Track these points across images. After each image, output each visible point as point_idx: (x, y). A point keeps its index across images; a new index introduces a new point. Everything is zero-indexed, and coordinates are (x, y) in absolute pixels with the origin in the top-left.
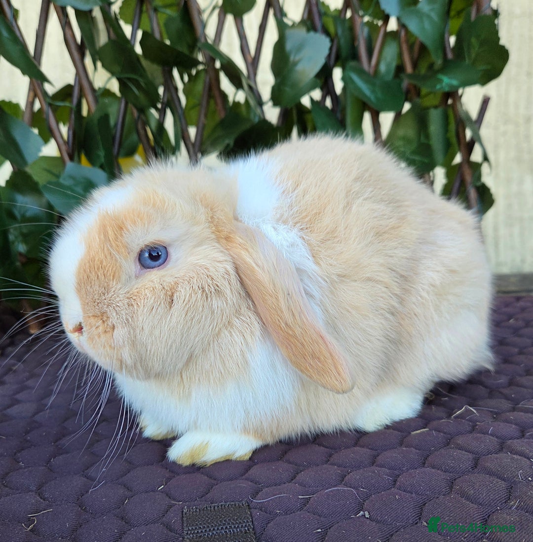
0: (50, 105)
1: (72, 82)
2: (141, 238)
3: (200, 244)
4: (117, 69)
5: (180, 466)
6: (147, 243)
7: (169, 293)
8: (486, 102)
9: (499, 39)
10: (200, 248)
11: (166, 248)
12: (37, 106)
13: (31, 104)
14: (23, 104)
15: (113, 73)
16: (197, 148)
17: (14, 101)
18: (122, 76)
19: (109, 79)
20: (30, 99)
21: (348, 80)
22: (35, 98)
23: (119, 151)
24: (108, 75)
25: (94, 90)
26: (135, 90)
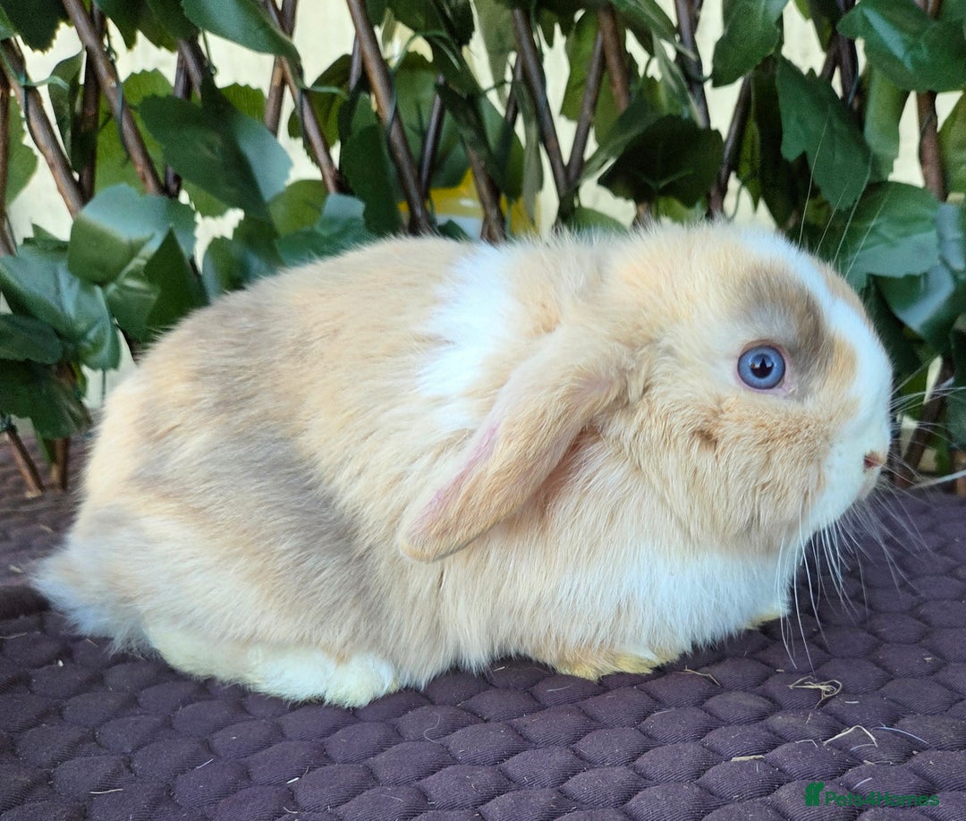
0: (304, 92)
1: (349, 51)
4: (420, 21)
13: (279, 92)
14: (265, 89)
15: (417, 30)
16: (573, 172)
17: (254, 85)
18: (431, 33)
19: (412, 39)
20: (277, 83)
21: (859, 24)
22: (284, 82)
23: (430, 176)
24: (409, 33)
25: (383, 63)
26: (454, 61)
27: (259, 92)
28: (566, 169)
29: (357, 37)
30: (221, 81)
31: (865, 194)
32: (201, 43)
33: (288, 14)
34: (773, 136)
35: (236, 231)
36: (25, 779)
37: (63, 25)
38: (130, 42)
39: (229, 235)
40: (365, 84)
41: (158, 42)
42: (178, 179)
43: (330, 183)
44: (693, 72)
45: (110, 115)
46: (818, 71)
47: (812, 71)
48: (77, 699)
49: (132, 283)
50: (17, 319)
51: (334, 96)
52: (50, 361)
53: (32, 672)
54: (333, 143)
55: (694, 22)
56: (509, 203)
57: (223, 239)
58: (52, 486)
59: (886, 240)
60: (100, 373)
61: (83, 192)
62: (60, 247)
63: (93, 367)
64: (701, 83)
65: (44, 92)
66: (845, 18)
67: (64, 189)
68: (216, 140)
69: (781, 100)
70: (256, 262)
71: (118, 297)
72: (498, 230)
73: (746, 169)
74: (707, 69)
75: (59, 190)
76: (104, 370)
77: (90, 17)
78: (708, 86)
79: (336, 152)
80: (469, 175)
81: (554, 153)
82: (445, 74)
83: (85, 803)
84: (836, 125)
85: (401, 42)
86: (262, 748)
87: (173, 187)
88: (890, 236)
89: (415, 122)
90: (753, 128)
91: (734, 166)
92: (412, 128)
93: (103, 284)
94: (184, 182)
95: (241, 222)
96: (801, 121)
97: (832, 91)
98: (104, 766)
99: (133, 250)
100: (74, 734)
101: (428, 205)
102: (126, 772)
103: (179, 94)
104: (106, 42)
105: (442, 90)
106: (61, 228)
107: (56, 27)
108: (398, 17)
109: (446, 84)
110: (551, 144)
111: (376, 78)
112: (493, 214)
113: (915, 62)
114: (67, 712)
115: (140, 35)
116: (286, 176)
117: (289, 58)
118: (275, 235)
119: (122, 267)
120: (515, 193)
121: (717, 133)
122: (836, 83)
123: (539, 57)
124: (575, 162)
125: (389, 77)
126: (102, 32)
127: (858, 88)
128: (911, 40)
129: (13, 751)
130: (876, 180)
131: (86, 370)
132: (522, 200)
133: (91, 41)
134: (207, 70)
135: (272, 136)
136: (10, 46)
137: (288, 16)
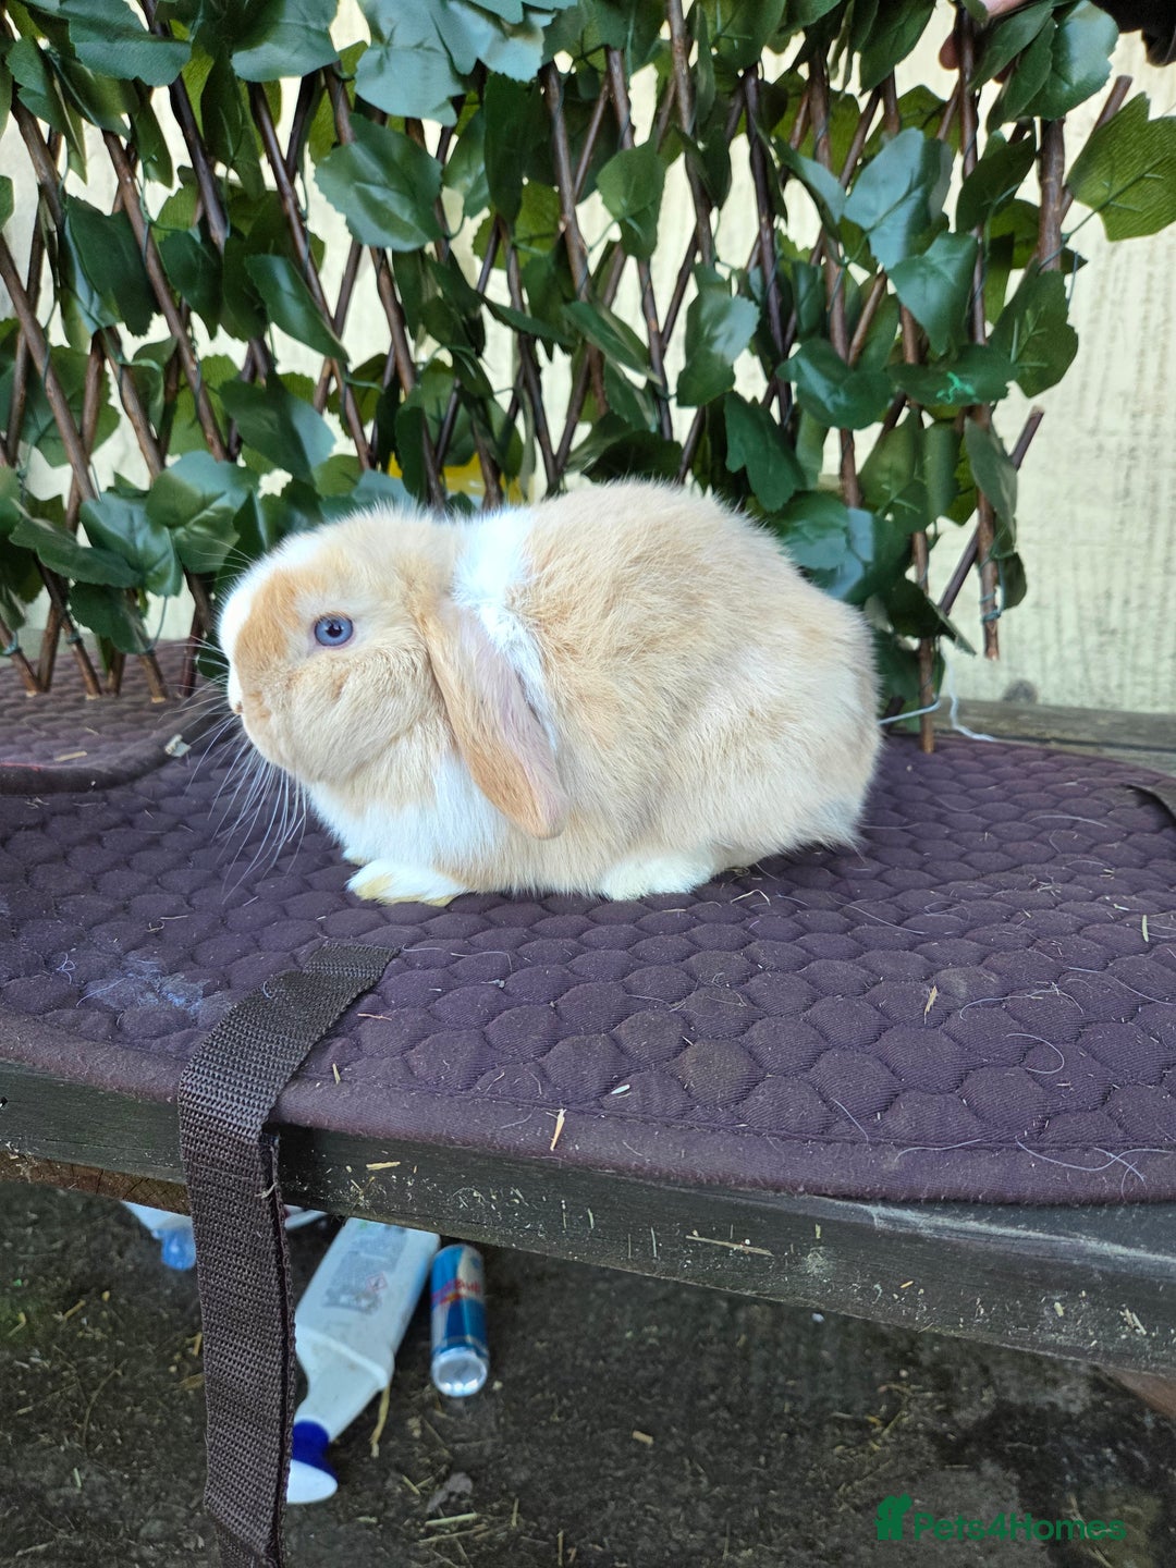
0: (349, 385)
1: (386, 351)
2: (316, 605)
3: (392, 624)
4: (447, 337)
5: (358, 898)
6: (323, 613)
7: (338, 683)
8: (1035, 420)
9: (1066, 314)
10: (392, 629)
11: (350, 621)
12: (333, 385)
13: (327, 382)
14: (317, 378)
15: (443, 344)
16: (560, 462)
17: (307, 374)
18: (455, 348)
19: (438, 350)
20: (326, 374)
21: (793, 369)
22: (332, 374)
23: (444, 456)
24: (436, 345)
25: (413, 366)
26: (471, 370)
27: (310, 381)
28: (555, 458)
29: (393, 343)
30: (280, 370)
31: (792, 500)
32: (267, 339)
33: (339, 322)
34: (721, 450)
35: (283, 490)
36: (109, 905)
37: (155, 316)
38: (212, 334)
39: (278, 493)
40: (396, 382)
41: (233, 334)
42: (240, 441)
43: (364, 457)
44: (660, 392)
45: (188, 384)
46: (760, 399)
47: (755, 399)
48: (142, 854)
49: (197, 529)
50: (96, 551)
51: (368, 389)
52: (124, 586)
53: (102, 833)
54: (366, 423)
55: (663, 352)
56: (508, 483)
57: (272, 495)
58: (108, 691)
59: (806, 538)
60: (162, 598)
61: (160, 447)
62: (140, 496)
63: (157, 594)
64: (667, 400)
66: (783, 365)
67: (145, 447)
68: (273, 415)
69: (728, 425)
70: (299, 517)
71: (185, 539)
72: (496, 498)
73: (698, 467)
74: (672, 390)
75: (141, 448)
76: (166, 597)
77: (179, 310)
78: (673, 403)
79: (369, 430)
80: (476, 458)
81: (546, 445)
82: (461, 379)
84: (771, 444)
85: (427, 350)
86: (295, 894)
87: (235, 451)
88: (811, 536)
89: (435, 413)
90: (707, 439)
91: (689, 466)
92: (432, 418)
93: (172, 527)
94: (244, 447)
95: (288, 484)
96: (741, 440)
97: (770, 416)
99: (205, 503)
100: (144, 878)
101: (441, 479)
103: (246, 378)
104: (189, 332)
105: (460, 391)
106: (141, 478)
107: (151, 318)
108: (429, 331)
109: (461, 386)
110: (544, 440)
111: (406, 378)
112: (494, 490)
113: (835, 405)
114: (133, 863)
115: (220, 330)
116: (330, 450)
117: (336, 355)
118: (318, 497)
119: (192, 516)
120: (513, 473)
121: (678, 444)
122: (775, 410)
123: (538, 370)
124: (563, 453)
125: (417, 376)
126: (186, 324)
127: (792, 414)
128: (832, 386)
130: (801, 489)
131: (150, 596)
132: (518, 479)
133: (177, 330)
134: (270, 360)
135: (317, 414)
136: (112, 331)
137: (338, 323)
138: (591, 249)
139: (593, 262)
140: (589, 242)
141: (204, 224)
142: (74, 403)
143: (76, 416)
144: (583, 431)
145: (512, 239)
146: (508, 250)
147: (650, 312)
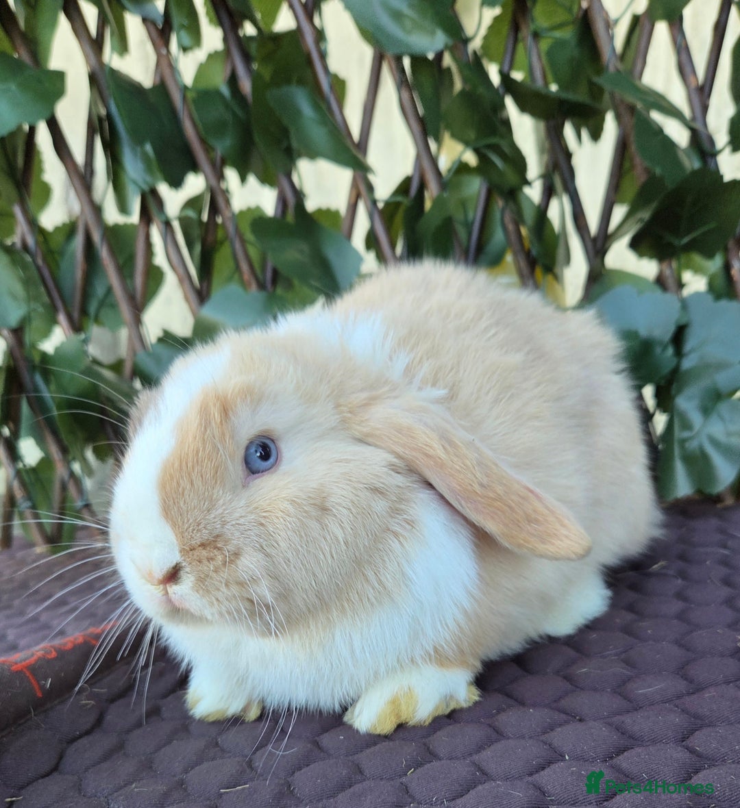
1: (411, 171)
11: (273, 442)
13: (352, 207)
15: (467, 145)
16: (599, 244)
17: (334, 207)
18: (479, 144)
19: (462, 151)
20: (353, 200)
23: (475, 259)
24: (460, 146)
25: (439, 174)
26: (499, 164)
28: (595, 240)
29: (418, 156)
30: (311, 205)
41: (264, 180)
44: (707, 150)
45: (227, 237)
54: (396, 240)
55: (705, 108)
56: (543, 275)
61: (202, 295)
64: (714, 155)
65: (176, 225)
67: (189, 297)
68: (305, 247)
75: (186, 299)
77: (213, 164)
79: (399, 245)
81: (583, 229)
83: (216, 801)
85: (450, 152)
89: (462, 218)
92: (460, 223)
98: (229, 766)
102: (248, 771)
104: (224, 185)
110: (581, 223)
111: (432, 186)
115: (251, 175)
123: (569, 155)
125: (443, 185)
126: (221, 177)
129: (151, 767)
133: (213, 182)
135: (346, 240)
136: (154, 192)
137: (363, 145)
138: (616, 21)
139: (620, 33)
140: (613, 14)
141: (233, 80)
142: (126, 269)
143: (128, 282)
144: (619, 213)
145: (532, 27)
146: (530, 40)
147: (688, 69)
